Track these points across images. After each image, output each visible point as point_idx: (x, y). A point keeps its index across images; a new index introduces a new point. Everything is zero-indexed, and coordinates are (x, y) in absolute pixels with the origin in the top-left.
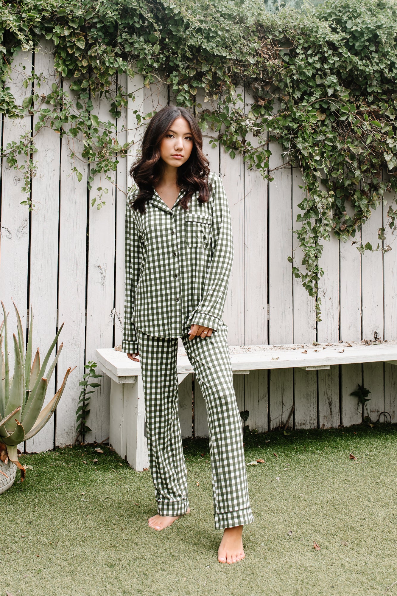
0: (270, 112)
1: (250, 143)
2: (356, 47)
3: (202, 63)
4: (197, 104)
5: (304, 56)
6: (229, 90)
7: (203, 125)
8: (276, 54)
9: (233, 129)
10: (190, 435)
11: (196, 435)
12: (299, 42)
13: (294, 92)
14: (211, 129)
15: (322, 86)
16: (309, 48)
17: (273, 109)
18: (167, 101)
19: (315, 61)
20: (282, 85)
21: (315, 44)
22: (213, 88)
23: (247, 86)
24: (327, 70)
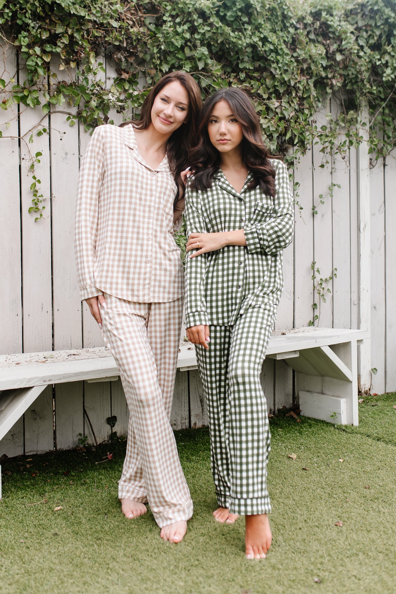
0: (134, 87)
1: (113, 121)
2: (227, 18)
3: (56, 23)
4: (52, 73)
5: (172, 24)
6: (88, 58)
7: (59, 98)
8: (141, 21)
9: (94, 103)
10: (52, 448)
11: (58, 448)
12: (166, 9)
13: (161, 64)
14: (69, 104)
15: (191, 59)
16: (177, 16)
17: (138, 83)
18: (16, 69)
19: (183, 30)
20: (148, 57)
21: (183, 11)
22: (70, 56)
23: (109, 58)
24: (197, 41)
